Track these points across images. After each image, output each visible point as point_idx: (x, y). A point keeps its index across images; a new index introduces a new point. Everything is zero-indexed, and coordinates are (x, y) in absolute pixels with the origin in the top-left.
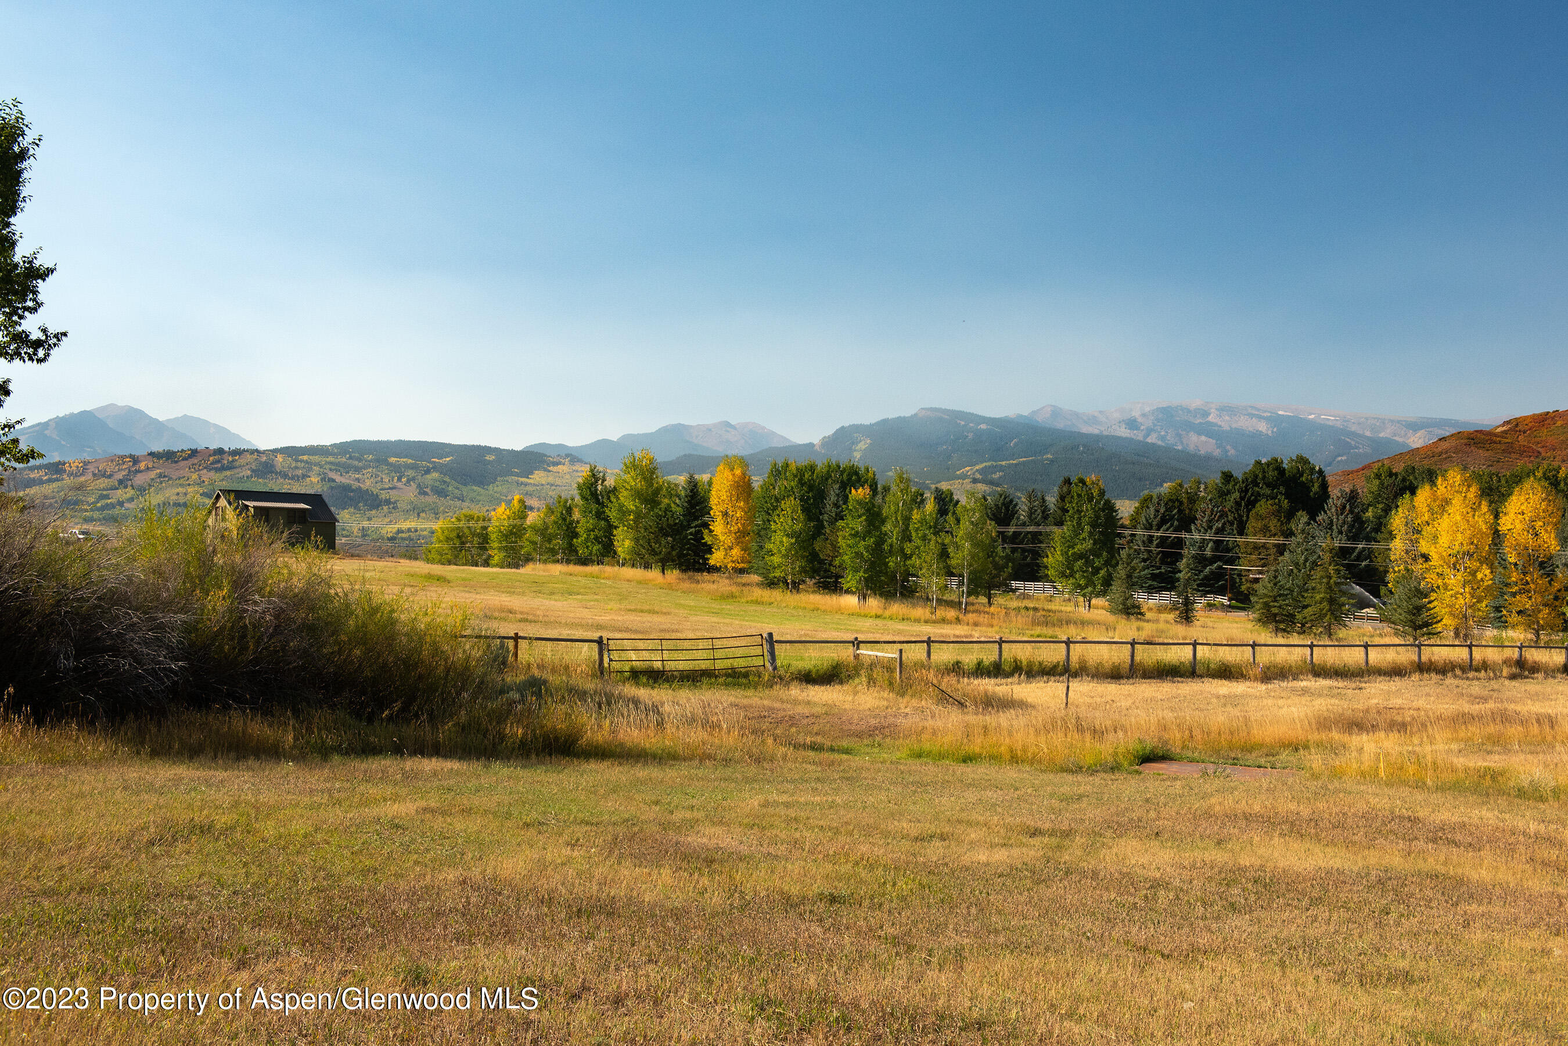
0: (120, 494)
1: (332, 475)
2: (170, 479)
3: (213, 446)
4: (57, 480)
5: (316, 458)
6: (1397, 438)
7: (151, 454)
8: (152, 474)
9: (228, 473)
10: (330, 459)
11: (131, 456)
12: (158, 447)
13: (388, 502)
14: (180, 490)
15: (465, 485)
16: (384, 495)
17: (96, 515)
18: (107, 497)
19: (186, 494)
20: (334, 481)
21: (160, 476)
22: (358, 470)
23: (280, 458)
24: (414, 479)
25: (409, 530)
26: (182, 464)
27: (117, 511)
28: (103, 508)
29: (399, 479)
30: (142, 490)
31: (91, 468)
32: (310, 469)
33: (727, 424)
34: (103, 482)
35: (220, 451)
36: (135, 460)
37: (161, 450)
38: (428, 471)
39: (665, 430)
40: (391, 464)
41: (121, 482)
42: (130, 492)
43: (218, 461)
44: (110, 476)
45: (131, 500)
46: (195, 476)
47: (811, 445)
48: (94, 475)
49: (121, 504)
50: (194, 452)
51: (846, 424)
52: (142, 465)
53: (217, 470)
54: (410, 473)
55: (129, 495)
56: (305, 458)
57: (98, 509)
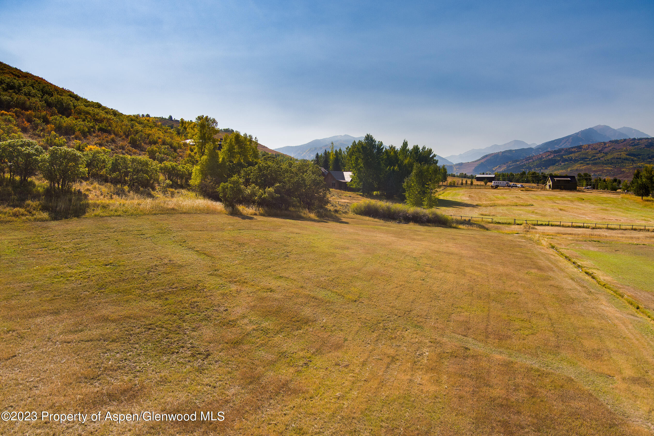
0: (599, 155)
2: (616, 149)
3: (632, 138)
4: (580, 151)
7: (610, 141)
8: (610, 148)
9: (637, 147)
11: (604, 142)
12: (613, 139)
14: (619, 153)
17: (591, 162)
18: (595, 156)
19: (621, 155)
21: (613, 148)
26: (621, 144)
27: (598, 161)
28: (593, 160)
30: (606, 154)
31: (591, 147)
34: (594, 151)
35: (634, 139)
36: (605, 143)
41: (599, 151)
42: (603, 154)
43: (633, 143)
44: (596, 150)
45: (603, 157)
46: (625, 148)
48: (592, 149)
49: (599, 158)
50: (625, 140)
52: (607, 145)
53: (633, 146)
55: (602, 156)
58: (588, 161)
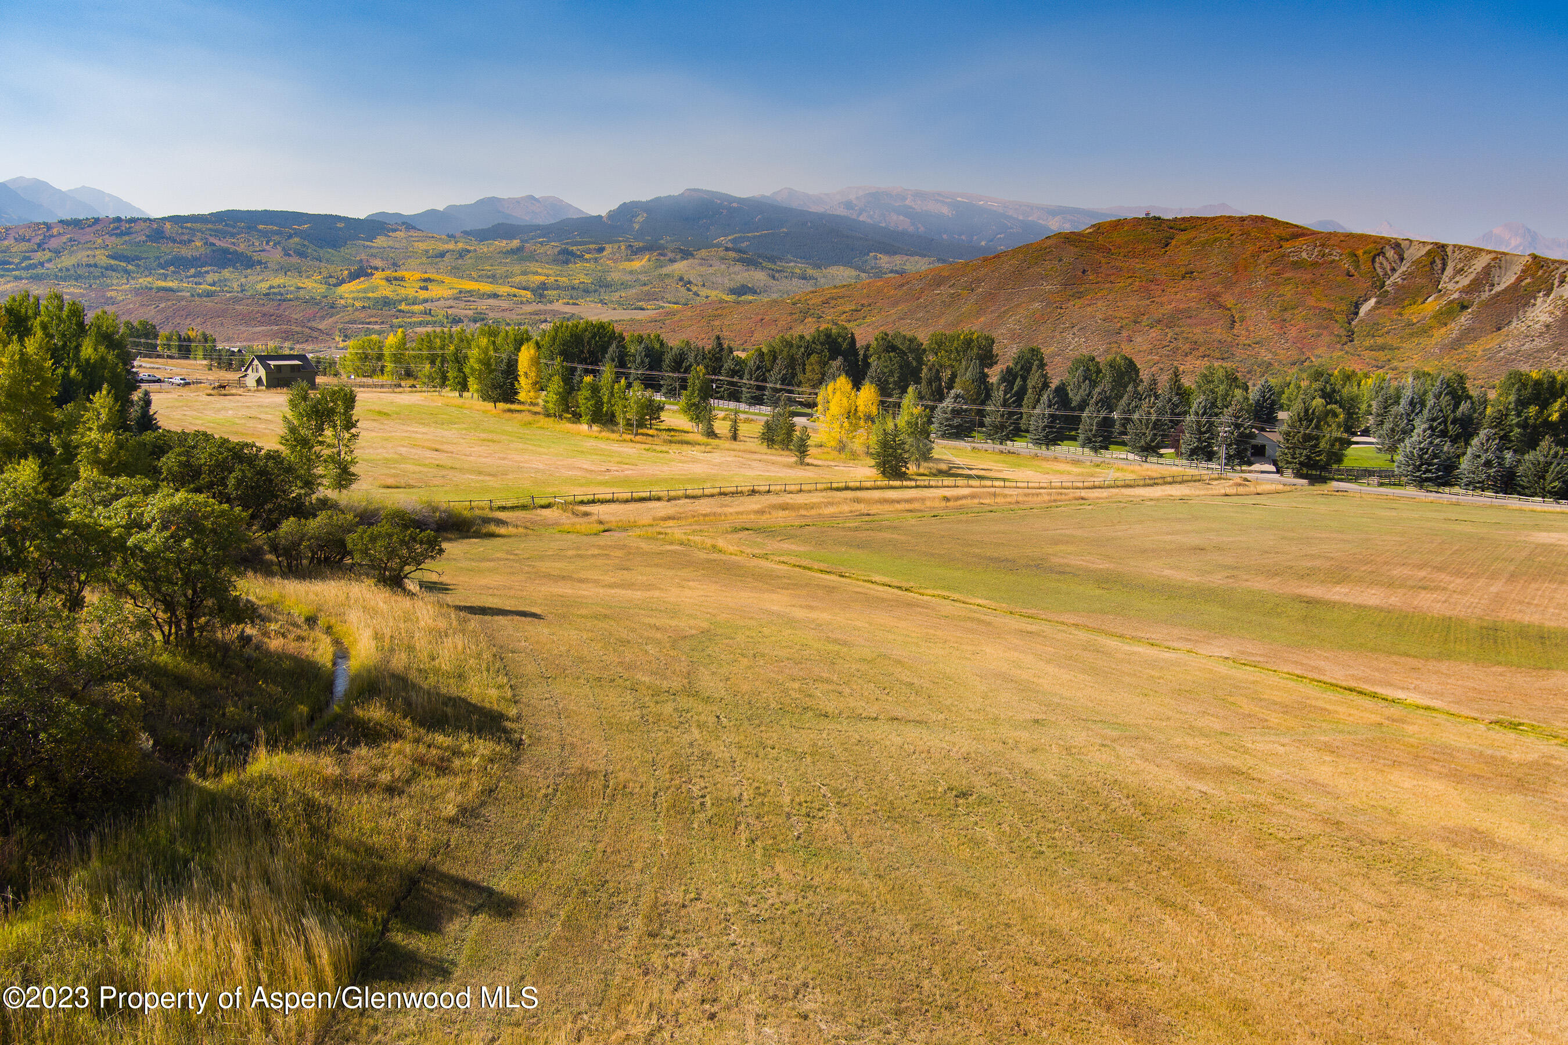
0: (39, 256)
1: (212, 240)
2: (79, 243)
3: (112, 216)
5: (198, 226)
6: (1041, 221)
7: (61, 222)
8: (64, 239)
9: (127, 238)
10: (210, 226)
11: (44, 223)
12: (67, 216)
13: (260, 263)
14: (89, 252)
15: (321, 247)
16: (256, 257)
17: (24, 274)
18: (29, 258)
19: (94, 256)
20: (214, 245)
21: (71, 240)
22: (233, 235)
23: (168, 225)
24: (279, 243)
25: (279, 286)
26: (88, 230)
27: (40, 271)
28: (28, 268)
29: (267, 243)
30: (57, 252)
31: (12, 234)
32: (194, 235)
33: (532, 198)
34: (24, 246)
35: (118, 219)
36: (49, 227)
37: (69, 218)
38: (290, 237)
39: (481, 202)
40: (260, 231)
41: (39, 245)
42: (48, 255)
43: (117, 228)
44: (29, 241)
45: (50, 260)
46: (99, 241)
47: (600, 217)
48: (16, 239)
49: (42, 264)
50: (97, 220)
51: (628, 201)
52: (55, 231)
53: (117, 235)
54: (276, 238)
55: (47, 257)
56: (189, 225)
57: (24, 269)
58: (14, 270)
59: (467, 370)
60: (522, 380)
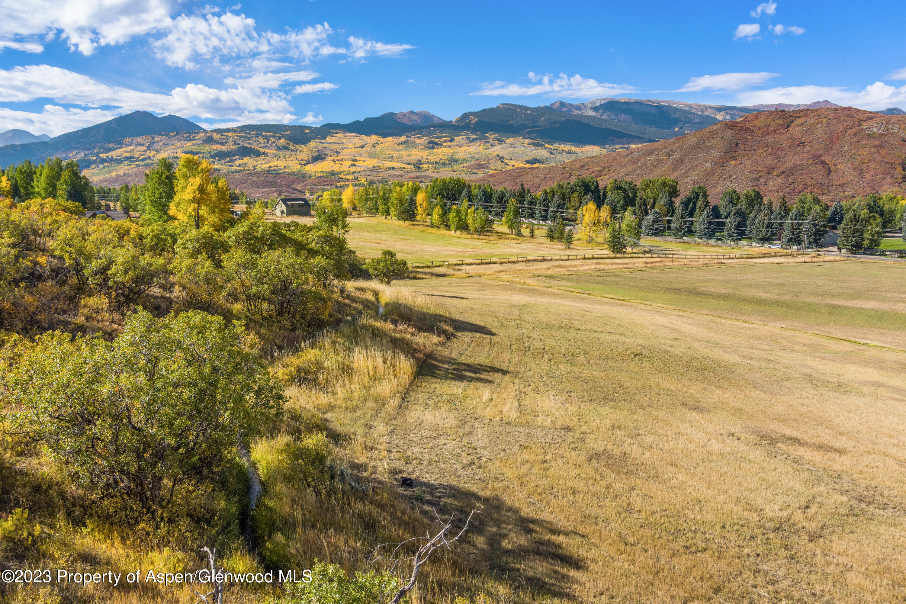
1: (239, 142)
4: (120, 148)
5: (230, 134)
8: (161, 144)
10: (237, 134)
13: (264, 153)
15: (297, 144)
16: (262, 150)
17: (141, 163)
20: (239, 144)
21: (164, 144)
22: (249, 138)
23: (215, 134)
24: (274, 142)
25: (274, 166)
26: (173, 138)
27: (149, 161)
28: (142, 160)
29: (268, 142)
30: (158, 151)
32: (228, 139)
33: (412, 112)
38: (280, 139)
39: (384, 116)
40: (263, 136)
41: (148, 148)
44: (143, 145)
47: (451, 122)
51: (467, 112)
53: (188, 140)
54: (272, 139)
55: (152, 154)
56: (226, 134)
57: (140, 160)
58: (135, 161)
59: (390, 204)
60: (419, 208)
